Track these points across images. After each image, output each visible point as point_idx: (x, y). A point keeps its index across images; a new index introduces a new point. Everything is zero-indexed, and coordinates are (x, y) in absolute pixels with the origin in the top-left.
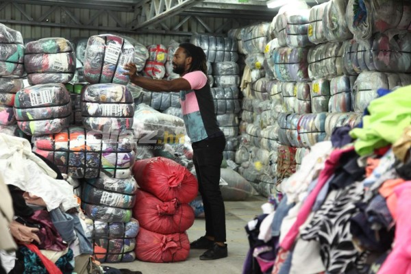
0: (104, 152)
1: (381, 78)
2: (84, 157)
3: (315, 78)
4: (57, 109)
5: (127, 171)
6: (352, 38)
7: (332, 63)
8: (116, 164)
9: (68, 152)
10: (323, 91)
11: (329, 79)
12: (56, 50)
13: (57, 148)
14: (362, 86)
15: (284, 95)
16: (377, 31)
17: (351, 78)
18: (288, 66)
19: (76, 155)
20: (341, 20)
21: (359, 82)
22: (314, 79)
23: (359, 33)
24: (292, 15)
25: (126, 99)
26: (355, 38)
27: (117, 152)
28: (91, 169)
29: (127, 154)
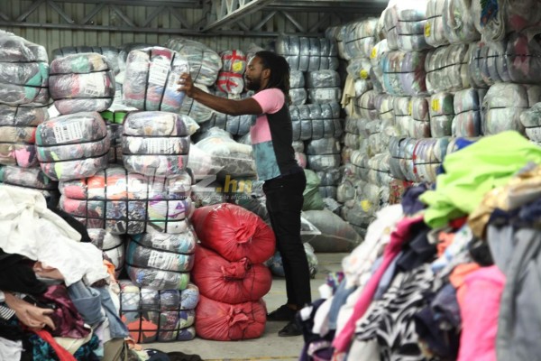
0: (151, 200)
1: (518, 91)
2: (125, 207)
3: (435, 91)
4: (89, 146)
5: (182, 224)
6: (480, 39)
7: (455, 72)
8: (167, 216)
9: (105, 201)
10: (444, 109)
11: (453, 93)
12: (89, 69)
13: (90, 196)
14: (493, 103)
15: (396, 114)
16: (512, 29)
17: (480, 91)
18: (400, 75)
19: (114, 205)
20: (465, 16)
21: (490, 98)
22: (433, 93)
23: (488, 33)
24: (404, 9)
25: (179, 131)
26: (483, 39)
27: (167, 200)
28: (135, 223)
29: (180, 202)
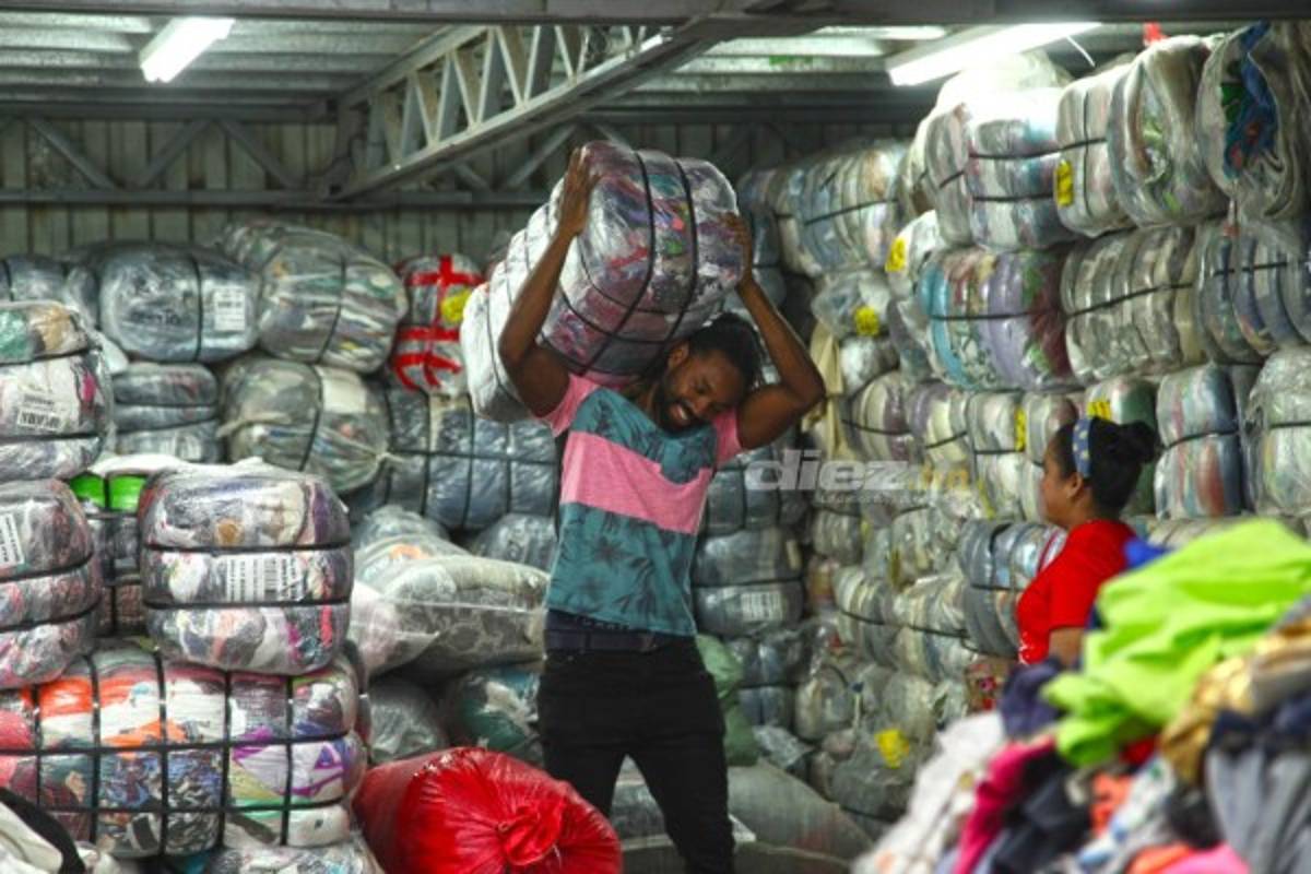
0: (239, 745)
2: (158, 770)
3: (1097, 373)
4: (44, 586)
5: (333, 816)
6: (1224, 214)
7: (1157, 314)
8: (288, 791)
9: (96, 753)
11: (1153, 379)
12: (28, 351)
13: (48, 740)
14: (1280, 411)
15: (977, 448)
17: (1237, 373)
18: (984, 326)
19: (125, 764)
20: (1179, 143)
21: (1268, 394)
22: (1092, 380)
23: (1251, 197)
24: (987, 120)
25: (321, 529)
26: (1236, 212)
27: (288, 742)
28: (188, 817)
29: (328, 745)
